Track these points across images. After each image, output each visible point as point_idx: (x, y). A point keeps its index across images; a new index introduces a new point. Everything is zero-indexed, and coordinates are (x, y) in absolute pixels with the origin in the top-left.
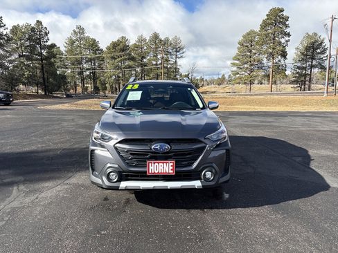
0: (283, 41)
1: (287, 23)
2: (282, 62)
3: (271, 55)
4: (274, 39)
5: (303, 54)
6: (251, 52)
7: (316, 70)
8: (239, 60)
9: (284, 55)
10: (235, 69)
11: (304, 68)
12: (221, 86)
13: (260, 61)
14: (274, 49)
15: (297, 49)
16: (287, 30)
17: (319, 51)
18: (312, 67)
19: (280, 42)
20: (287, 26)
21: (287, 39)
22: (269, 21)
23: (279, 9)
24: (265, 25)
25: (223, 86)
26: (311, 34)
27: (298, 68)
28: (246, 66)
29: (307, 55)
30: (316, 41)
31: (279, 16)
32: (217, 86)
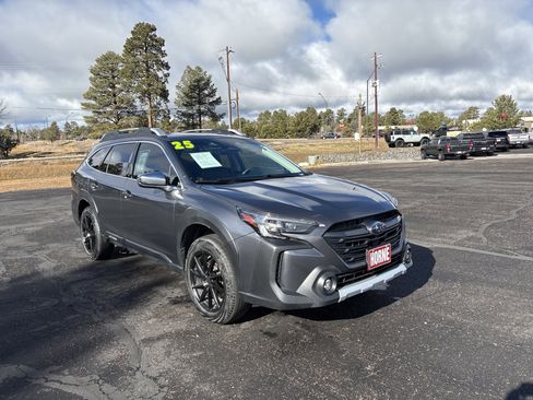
0: (160, 74)
1: (163, 49)
2: (163, 106)
3: (146, 95)
4: (148, 71)
5: (187, 95)
6: (113, 87)
7: (206, 119)
8: (95, 98)
9: (164, 94)
10: (90, 113)
11: (191, 116)
12: (55, 143)
13: (130, 103)
14: (149, 85)
15: (178, 87)
16: (165, 59)
17: (206, 92)
18: (201, 113)
19: (156, 76)
20: (164, 54)
21: (166, 72)
22: (137, 42)
23: (148, 25)
24: (131, 47)
25: (60, 142)
26: (193, 68)
27: (184, 114)
28: (108, 109)
29: (191, 97)
30: (202, 79)
31: (151, 37)
32: (49, 143)
